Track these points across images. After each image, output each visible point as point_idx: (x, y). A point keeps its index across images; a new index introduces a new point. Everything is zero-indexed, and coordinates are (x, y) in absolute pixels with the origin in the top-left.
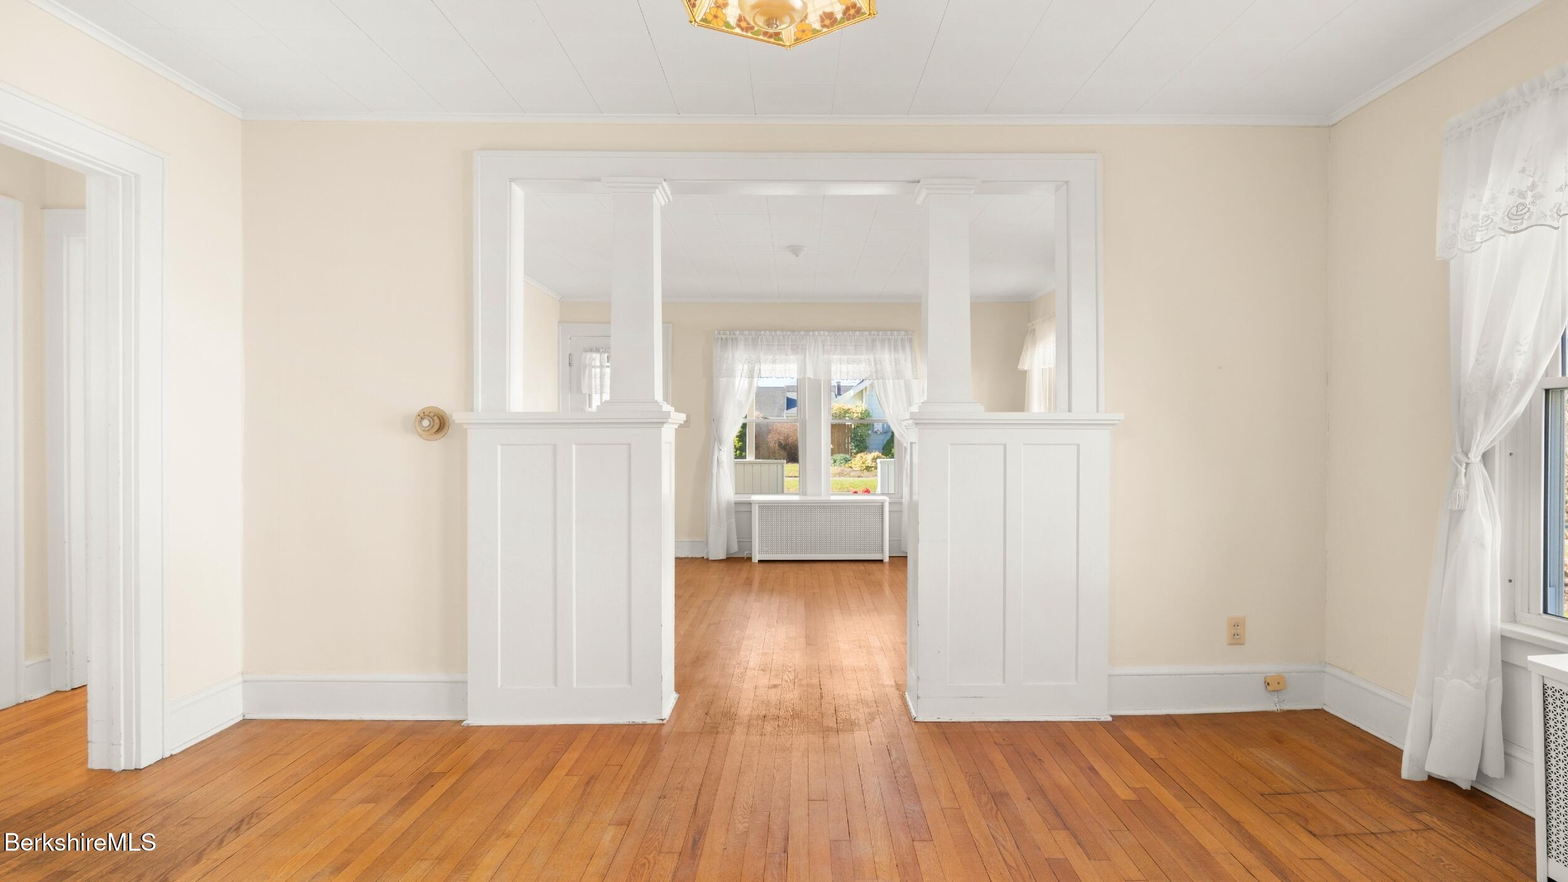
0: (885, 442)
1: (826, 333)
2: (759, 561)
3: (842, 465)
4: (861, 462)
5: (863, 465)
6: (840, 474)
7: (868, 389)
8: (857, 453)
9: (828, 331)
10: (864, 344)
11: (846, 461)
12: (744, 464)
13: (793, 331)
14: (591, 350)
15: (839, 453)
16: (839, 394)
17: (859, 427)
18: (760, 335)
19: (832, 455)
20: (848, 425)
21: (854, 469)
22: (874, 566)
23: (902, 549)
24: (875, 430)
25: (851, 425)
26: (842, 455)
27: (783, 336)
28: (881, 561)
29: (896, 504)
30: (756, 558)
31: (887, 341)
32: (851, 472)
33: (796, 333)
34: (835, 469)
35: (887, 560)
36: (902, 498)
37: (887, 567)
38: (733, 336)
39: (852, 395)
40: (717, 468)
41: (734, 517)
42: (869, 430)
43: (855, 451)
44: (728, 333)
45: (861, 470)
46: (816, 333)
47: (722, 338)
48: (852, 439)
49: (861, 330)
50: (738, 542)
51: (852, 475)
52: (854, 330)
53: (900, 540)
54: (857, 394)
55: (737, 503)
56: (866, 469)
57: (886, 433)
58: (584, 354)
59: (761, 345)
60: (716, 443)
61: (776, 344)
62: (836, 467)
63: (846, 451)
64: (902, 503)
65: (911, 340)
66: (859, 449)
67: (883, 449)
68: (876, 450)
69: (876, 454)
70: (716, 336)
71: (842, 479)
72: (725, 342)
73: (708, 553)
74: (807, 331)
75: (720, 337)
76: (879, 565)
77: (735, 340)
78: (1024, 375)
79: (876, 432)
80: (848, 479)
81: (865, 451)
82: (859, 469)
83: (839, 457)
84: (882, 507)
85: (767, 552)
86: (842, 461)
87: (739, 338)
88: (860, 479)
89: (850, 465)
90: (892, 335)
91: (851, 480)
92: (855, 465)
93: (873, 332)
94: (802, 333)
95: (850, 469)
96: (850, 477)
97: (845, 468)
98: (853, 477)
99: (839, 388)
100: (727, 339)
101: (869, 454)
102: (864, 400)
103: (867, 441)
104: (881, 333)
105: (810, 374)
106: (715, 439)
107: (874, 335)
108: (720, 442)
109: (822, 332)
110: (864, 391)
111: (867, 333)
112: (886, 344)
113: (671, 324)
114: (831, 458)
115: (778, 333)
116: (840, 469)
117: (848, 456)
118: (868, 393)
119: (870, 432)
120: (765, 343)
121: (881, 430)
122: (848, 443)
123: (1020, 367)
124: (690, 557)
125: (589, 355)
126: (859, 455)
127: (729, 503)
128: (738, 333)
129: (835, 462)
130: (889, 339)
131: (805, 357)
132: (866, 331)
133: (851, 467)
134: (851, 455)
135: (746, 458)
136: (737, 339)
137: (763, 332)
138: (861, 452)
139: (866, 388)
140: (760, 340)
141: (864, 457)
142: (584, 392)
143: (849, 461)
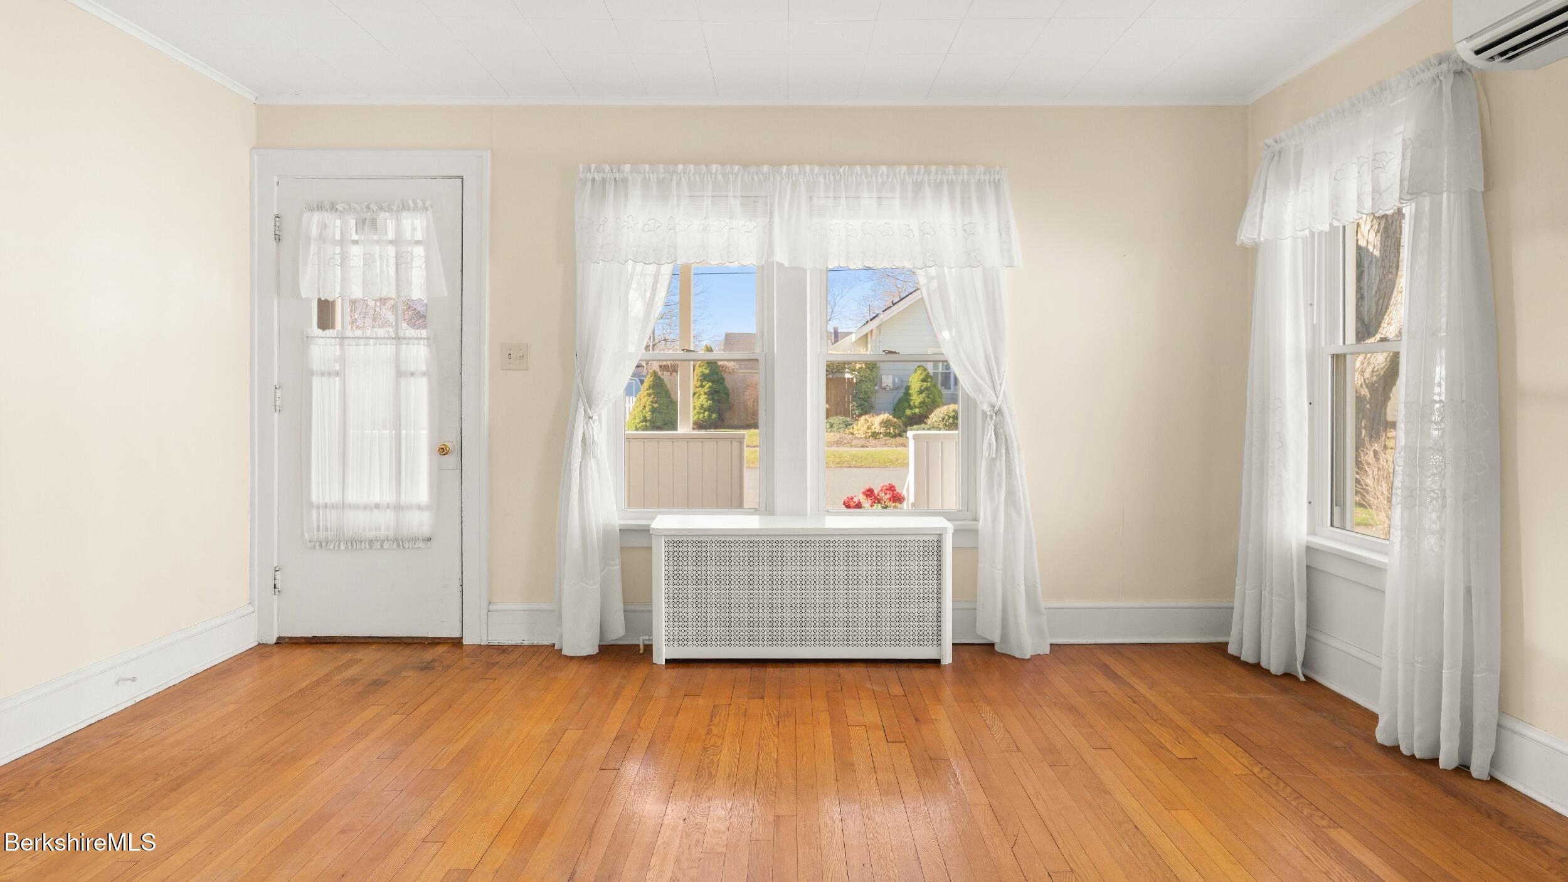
0: (895, 402)
1: (816, 169)
2: (666, 660)
3: (841, 430)
4: (866, 427)
5: (868, 431)
6: (839, 443)
7: (874, 332)
8: (860, 415)
9: (821, 164)
10: (897, 195)
11: (846, 426)
12: (674, 439)
13: (745, 165)
14: (320, 207)
15: (836, 415)
16: (836, 341)
17: (862, 381)
18: (675, 172)
19: (827, 418)
20: (849, 379)
21: (857, 435)
22: (917, 674)
23: (978, 632)
24: (884, 385)
25: (852, 379)
26: (841, 418)
27: (724, 175)
28: (936, 662)
29: (968, 535)
30: (662, 653)
31: (946, 186)
32: (852, 440)
33: (752, 169)
34: (833, 436)
35: (947, 659)
36: (976, 519)
37: (949, 676)
38: (617, 176)
39: (853, 340)
40: (583, 458)
41: (618, 561)
42: (875, 385)
43: (857, 412)
44: (607, 168)
45: (866, 438)
46: (796, 168)
47: (593, 180)
48: (854, 397)
49: (892, 164)
50: (625, 611)
51: (853, 443)
52: (875, 164)
53: (975, 609)
54: (860, 338)
55: (624, 531)
56: (873, 436)
57: (897, 389)
58: (306, 215)
59: (678, 196)
60: (580, 403)
61: (710, 194)
62: (832, 434)
63: (846, 413)
64: (977, 530)
65: (997, 184)
66: (862, 409)
67: (894, 410)
68: (885, 411)
69: (885, 416)
70: (581, 176)
71: (841, 449)
72: (599, 187)
73: (561, 637)
74: (776, 164)
75: (589, 176)
76: (931, 673)
77: (621, 184)
78: (1250, 255)
79: (885, 388)
80: (847, 449)
81: (870, 412)
82: (863, 436)
83: (837, 420)
84: (938, 544)
85: (685, 642)
86: (841, 426)
87: (630, 178)
88: (865, 449)
89: (851, 430)
90: (956, 173)
91: (854, 450)
92: (858, 430)
93: (916, 168)
94: (765, 168)
95: (850, 436)
96: (851, 446)
97: (845, 434)
98: (856, 446)
99: (836, 333)
100: (604, 180)
101: (876, 417)
102: (869, 346)
103: (873, 400)
104: (933, 168)
105: (781, 256)
106: (579, 395)
107: (918, 173)
108: (590, 402)
109: (808, 168)
110: (869, 336)
111: (904, 168)
112: (946, 193)
113: (489, 152)
114: (825, 421)
115: (714, 167)
116: (838, 436)
117: (848, 419)
118: (874, 338)
119: (876, 388)
120: (687, 193)
121: (891, 386)
122: (849, 402)
123: (1247, 234)
124: (526, 643)
125: (317, 217)
126: (863, 418)
127: (607, 533)
128: (627, 168)
129: (831, 426)
130: (951, 184)
131: (771, 223)
132: (900, 163)
133: (853, 434)
134: (853, 418)
135: (675, 428)
136: (625, 181)
137: (681, 167)
138: (866, 413)
139: (872, 331)
140: (674, 183)
141: (870, 421)
142: (304, 296)
143: (850, 425)
